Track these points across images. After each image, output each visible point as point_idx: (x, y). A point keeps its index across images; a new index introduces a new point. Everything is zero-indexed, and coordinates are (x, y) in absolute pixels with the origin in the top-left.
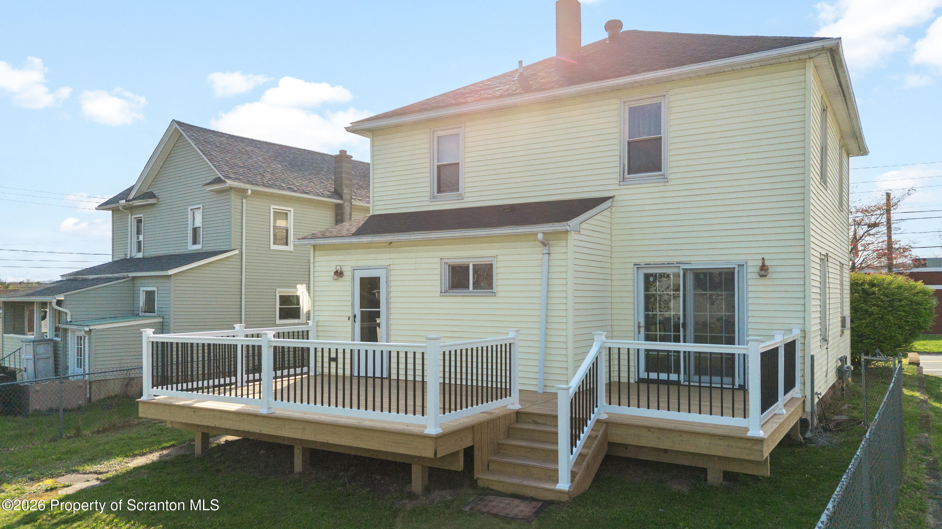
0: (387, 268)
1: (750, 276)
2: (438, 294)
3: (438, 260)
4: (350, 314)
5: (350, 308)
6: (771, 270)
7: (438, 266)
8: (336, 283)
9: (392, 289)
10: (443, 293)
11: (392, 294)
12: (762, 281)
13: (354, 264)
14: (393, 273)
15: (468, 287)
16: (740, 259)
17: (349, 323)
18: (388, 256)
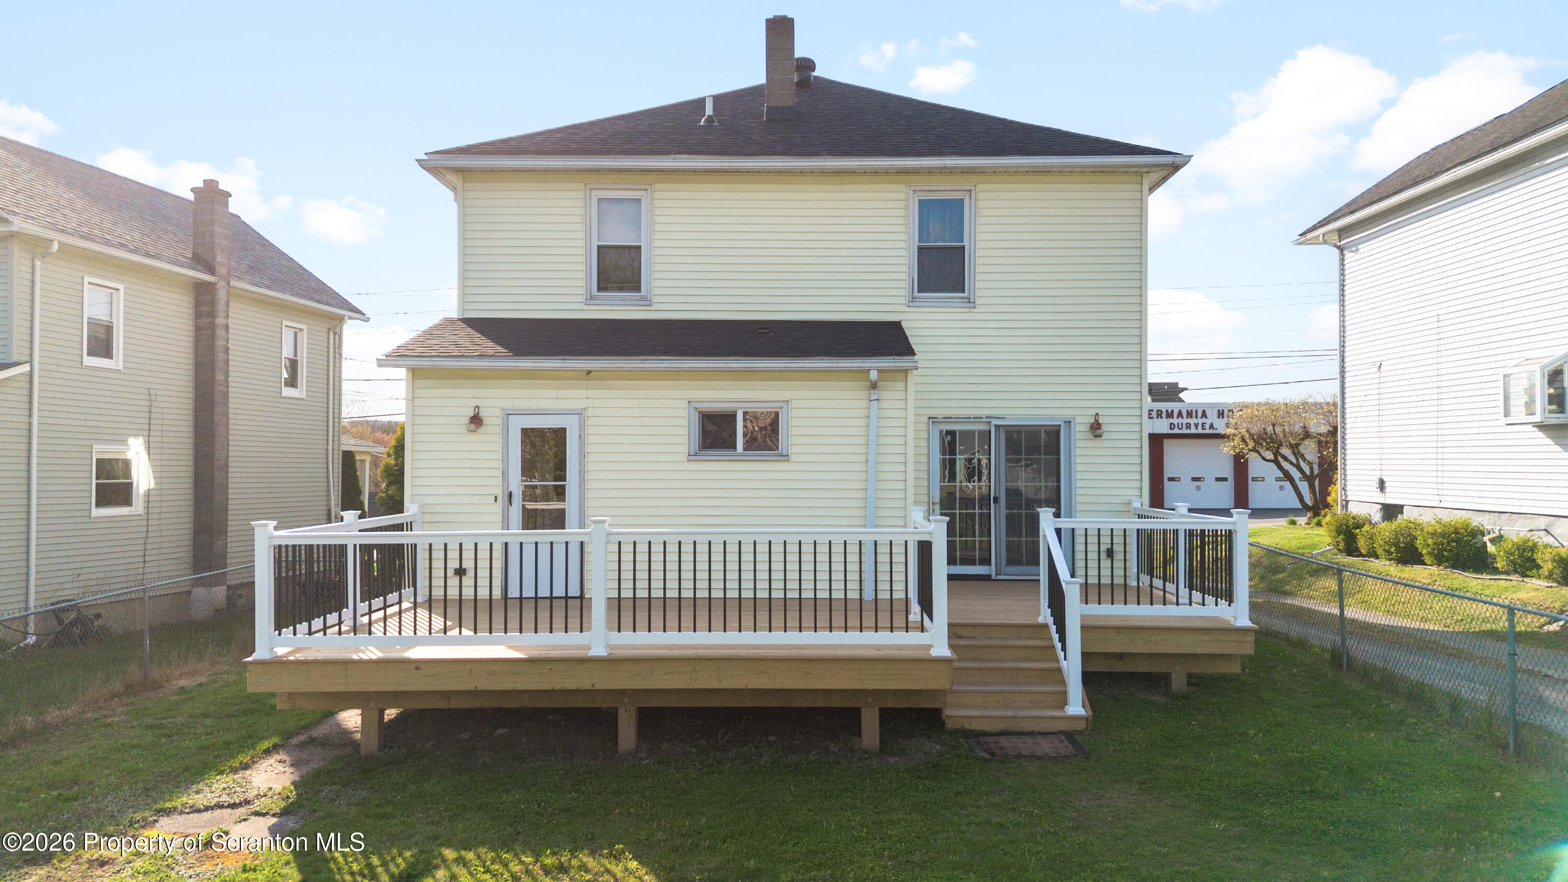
0: (580, 414)
1: (1078, 436)
2: (684, 457)
3: (684, 404)
4: (498, 492)
5: (499, 481)
6: (1104, 428)
7: (684, 413)
8: (472, 437)
9: (589, 448)
10: (693, 456)
11: (589, 458)
12: (1098, 443)
13: (508, 404)
14: (590, 422)
15: (733, 446)
16: (1067, 413)
17: (498, 508)
18: (584, 393)
